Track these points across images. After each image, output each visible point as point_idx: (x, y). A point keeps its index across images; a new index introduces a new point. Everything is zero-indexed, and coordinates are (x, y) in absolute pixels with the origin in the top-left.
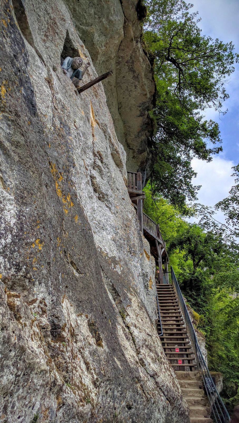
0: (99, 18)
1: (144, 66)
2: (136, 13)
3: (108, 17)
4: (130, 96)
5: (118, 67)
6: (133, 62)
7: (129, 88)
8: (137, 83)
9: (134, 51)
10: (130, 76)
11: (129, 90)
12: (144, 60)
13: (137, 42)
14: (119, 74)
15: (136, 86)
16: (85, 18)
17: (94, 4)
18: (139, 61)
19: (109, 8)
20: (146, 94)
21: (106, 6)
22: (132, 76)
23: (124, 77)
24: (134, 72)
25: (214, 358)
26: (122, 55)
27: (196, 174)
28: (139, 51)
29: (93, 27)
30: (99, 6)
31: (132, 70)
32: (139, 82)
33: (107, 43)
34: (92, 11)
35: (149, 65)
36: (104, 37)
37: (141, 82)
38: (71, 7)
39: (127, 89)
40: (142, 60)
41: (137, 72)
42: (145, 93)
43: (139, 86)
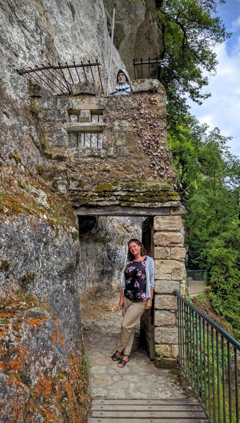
0: (129, 14)
1: (158, 36)
2: (155, 4)
3: (135, 13)
4: (145, 54)
5: (138, 37)
6: (149, 34)
7: (144, 49)
8: (151, 46)
9: (151, 27)
10: (146, 43)
11: (144, 50)
12: (157, 32)
13: (154, 22)
14: (138, 41)
15: (150, 49)
16: (119, 16)
17: (125, 5)
18: (154, 33)
19: (136, 7)
20: (157, 54)
21: (134, 6)
22: (147, 42)
23: (141, 43)
24: (150, 40)
25: (190, 236)
26: (142, 30)
27: (190, 107)
28: (155, 26)
29: (124, 21)
30: (129, 6)
31: (148, 39)
32: (152, 46)
33: (132, 28)
34: (124, 10)
35: (161, 35)
36: (131, 25)
37: (154, 46)
38: (110, 11)
39: (143, 50)
40: (156, 32)
41: (152, 40)
42: (156, 52)
43: (152, 48)
